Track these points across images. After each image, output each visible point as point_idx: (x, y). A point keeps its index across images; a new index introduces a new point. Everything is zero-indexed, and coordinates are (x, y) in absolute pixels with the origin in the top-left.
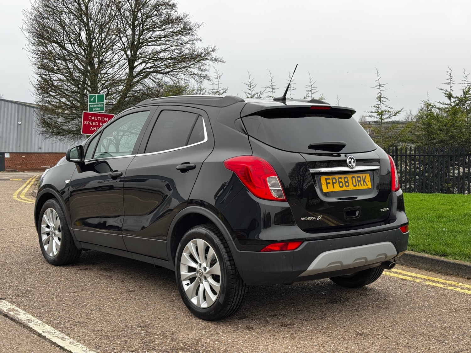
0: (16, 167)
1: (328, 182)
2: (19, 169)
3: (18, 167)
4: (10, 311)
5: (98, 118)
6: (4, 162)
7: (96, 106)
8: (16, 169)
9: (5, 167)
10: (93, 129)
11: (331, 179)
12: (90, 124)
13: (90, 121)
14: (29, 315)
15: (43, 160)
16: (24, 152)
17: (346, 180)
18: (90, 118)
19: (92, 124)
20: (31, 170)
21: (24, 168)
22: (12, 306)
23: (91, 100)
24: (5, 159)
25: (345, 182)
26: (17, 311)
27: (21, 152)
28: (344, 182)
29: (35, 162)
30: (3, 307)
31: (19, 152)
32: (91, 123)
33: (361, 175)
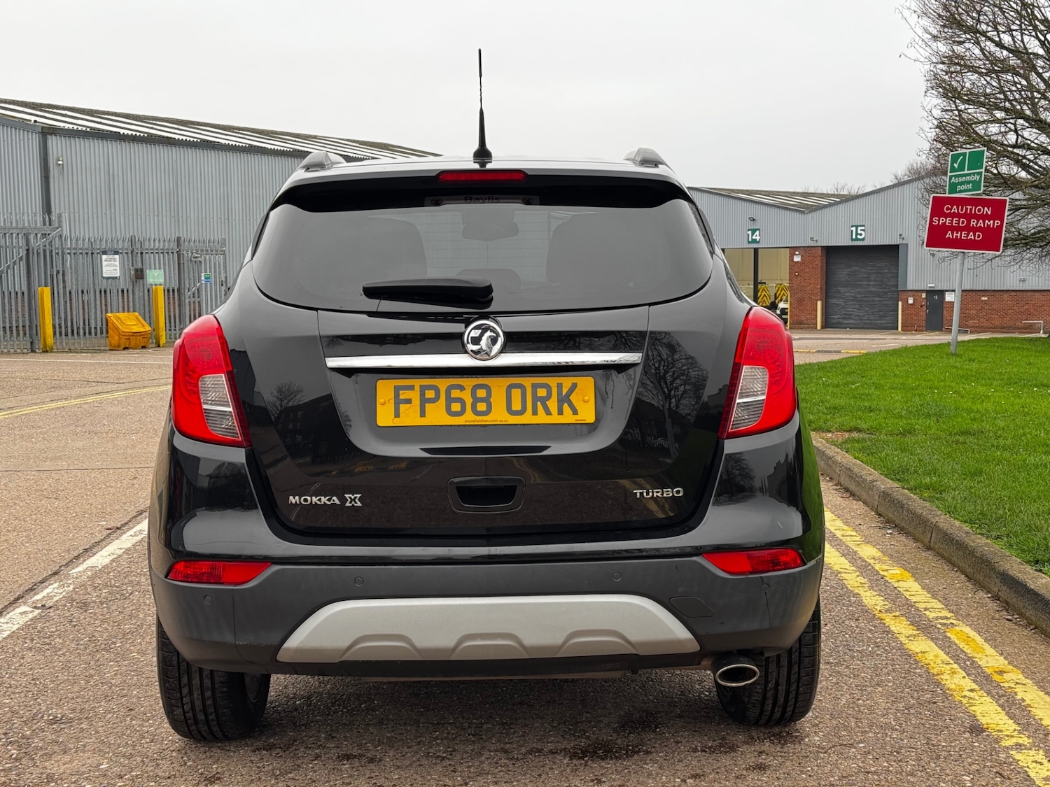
0: (967, 323)
1: (401, 397)
2: (972, 327)
3: (971, 321)
5: (967, 209)
6: (943, 311)
7: (964, 179)
8: (968, 327)
9: (944, 322)
10: (953, 236)
11: (417, 388)
12: (947, 224)
13: (946, 216)
15: (1027, 307)
16: (986, 288)
17: (481, 393)
18: (948, 209)
19: (952, 223)
20: (1000, 330)
21: (985, 324)
23: (955, 165)
24: (945, 305)
25: (476, 400)
27: (980, 289)
28: (469, 401)
29: (1010, 311)
31: (974, 289)
32: (948, 221)
33: (552, 381)
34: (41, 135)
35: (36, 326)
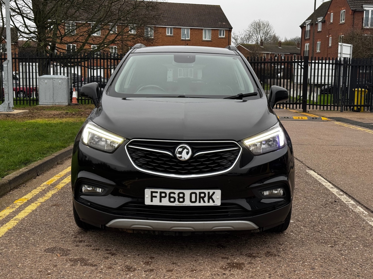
4: (342, 194)
14: (331, 190)
22: (340, 197)
26: (337, 194)
30: (346, 197)
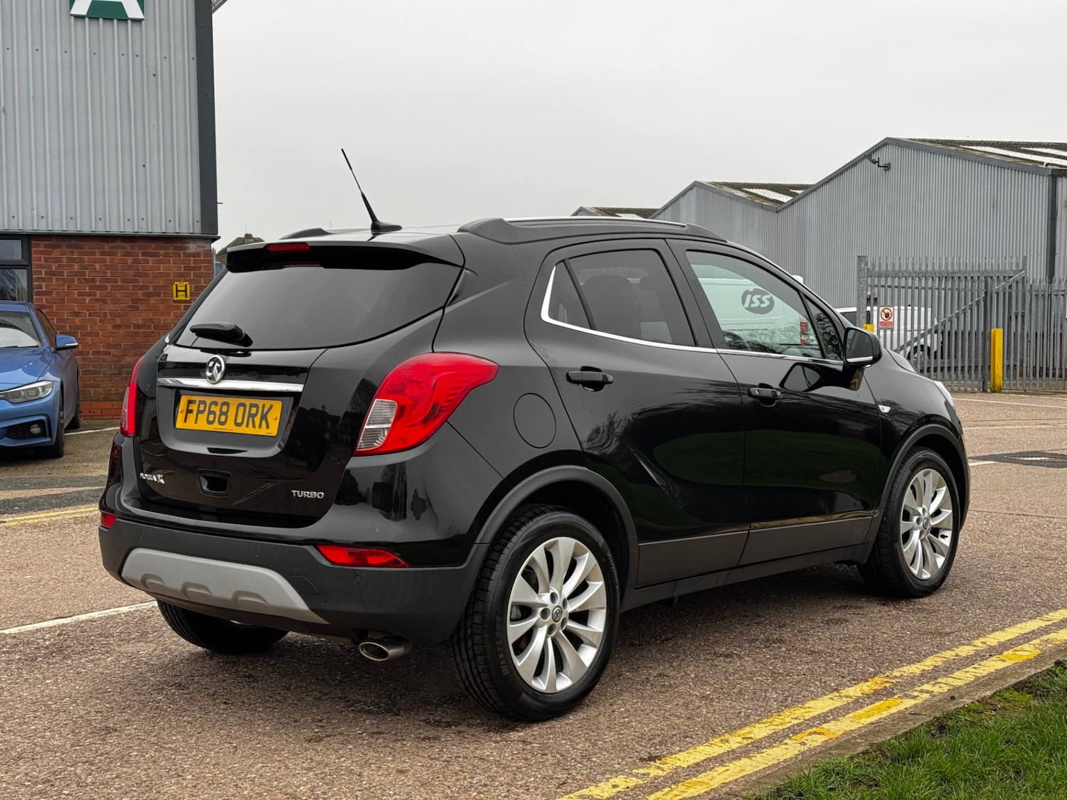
1: (190, 408)
11: (197, 403)
17: (225, 409)
28: (218, 414)
33: (260, 402)
34: (1051, 178)
35: (989, 366)
